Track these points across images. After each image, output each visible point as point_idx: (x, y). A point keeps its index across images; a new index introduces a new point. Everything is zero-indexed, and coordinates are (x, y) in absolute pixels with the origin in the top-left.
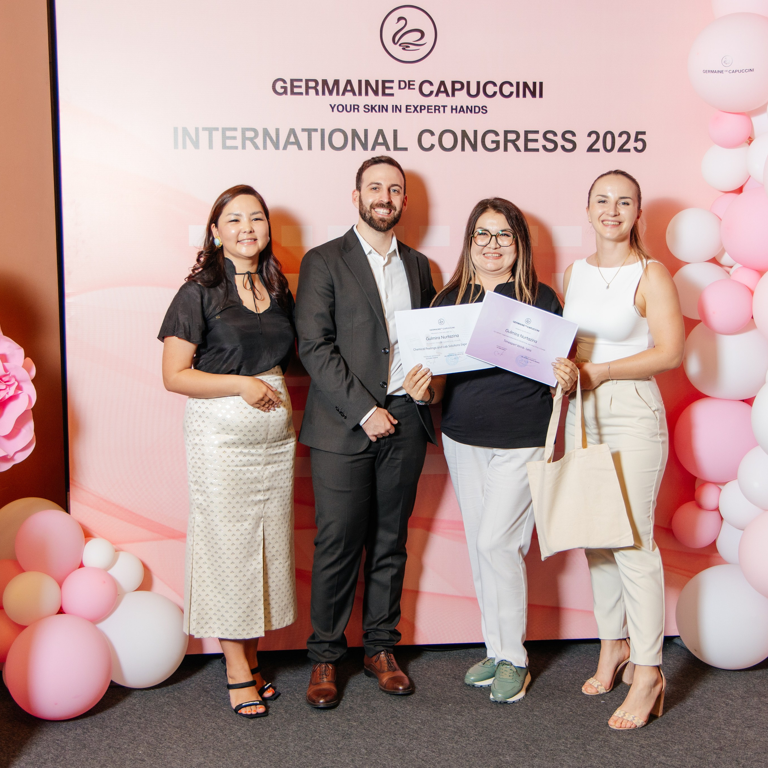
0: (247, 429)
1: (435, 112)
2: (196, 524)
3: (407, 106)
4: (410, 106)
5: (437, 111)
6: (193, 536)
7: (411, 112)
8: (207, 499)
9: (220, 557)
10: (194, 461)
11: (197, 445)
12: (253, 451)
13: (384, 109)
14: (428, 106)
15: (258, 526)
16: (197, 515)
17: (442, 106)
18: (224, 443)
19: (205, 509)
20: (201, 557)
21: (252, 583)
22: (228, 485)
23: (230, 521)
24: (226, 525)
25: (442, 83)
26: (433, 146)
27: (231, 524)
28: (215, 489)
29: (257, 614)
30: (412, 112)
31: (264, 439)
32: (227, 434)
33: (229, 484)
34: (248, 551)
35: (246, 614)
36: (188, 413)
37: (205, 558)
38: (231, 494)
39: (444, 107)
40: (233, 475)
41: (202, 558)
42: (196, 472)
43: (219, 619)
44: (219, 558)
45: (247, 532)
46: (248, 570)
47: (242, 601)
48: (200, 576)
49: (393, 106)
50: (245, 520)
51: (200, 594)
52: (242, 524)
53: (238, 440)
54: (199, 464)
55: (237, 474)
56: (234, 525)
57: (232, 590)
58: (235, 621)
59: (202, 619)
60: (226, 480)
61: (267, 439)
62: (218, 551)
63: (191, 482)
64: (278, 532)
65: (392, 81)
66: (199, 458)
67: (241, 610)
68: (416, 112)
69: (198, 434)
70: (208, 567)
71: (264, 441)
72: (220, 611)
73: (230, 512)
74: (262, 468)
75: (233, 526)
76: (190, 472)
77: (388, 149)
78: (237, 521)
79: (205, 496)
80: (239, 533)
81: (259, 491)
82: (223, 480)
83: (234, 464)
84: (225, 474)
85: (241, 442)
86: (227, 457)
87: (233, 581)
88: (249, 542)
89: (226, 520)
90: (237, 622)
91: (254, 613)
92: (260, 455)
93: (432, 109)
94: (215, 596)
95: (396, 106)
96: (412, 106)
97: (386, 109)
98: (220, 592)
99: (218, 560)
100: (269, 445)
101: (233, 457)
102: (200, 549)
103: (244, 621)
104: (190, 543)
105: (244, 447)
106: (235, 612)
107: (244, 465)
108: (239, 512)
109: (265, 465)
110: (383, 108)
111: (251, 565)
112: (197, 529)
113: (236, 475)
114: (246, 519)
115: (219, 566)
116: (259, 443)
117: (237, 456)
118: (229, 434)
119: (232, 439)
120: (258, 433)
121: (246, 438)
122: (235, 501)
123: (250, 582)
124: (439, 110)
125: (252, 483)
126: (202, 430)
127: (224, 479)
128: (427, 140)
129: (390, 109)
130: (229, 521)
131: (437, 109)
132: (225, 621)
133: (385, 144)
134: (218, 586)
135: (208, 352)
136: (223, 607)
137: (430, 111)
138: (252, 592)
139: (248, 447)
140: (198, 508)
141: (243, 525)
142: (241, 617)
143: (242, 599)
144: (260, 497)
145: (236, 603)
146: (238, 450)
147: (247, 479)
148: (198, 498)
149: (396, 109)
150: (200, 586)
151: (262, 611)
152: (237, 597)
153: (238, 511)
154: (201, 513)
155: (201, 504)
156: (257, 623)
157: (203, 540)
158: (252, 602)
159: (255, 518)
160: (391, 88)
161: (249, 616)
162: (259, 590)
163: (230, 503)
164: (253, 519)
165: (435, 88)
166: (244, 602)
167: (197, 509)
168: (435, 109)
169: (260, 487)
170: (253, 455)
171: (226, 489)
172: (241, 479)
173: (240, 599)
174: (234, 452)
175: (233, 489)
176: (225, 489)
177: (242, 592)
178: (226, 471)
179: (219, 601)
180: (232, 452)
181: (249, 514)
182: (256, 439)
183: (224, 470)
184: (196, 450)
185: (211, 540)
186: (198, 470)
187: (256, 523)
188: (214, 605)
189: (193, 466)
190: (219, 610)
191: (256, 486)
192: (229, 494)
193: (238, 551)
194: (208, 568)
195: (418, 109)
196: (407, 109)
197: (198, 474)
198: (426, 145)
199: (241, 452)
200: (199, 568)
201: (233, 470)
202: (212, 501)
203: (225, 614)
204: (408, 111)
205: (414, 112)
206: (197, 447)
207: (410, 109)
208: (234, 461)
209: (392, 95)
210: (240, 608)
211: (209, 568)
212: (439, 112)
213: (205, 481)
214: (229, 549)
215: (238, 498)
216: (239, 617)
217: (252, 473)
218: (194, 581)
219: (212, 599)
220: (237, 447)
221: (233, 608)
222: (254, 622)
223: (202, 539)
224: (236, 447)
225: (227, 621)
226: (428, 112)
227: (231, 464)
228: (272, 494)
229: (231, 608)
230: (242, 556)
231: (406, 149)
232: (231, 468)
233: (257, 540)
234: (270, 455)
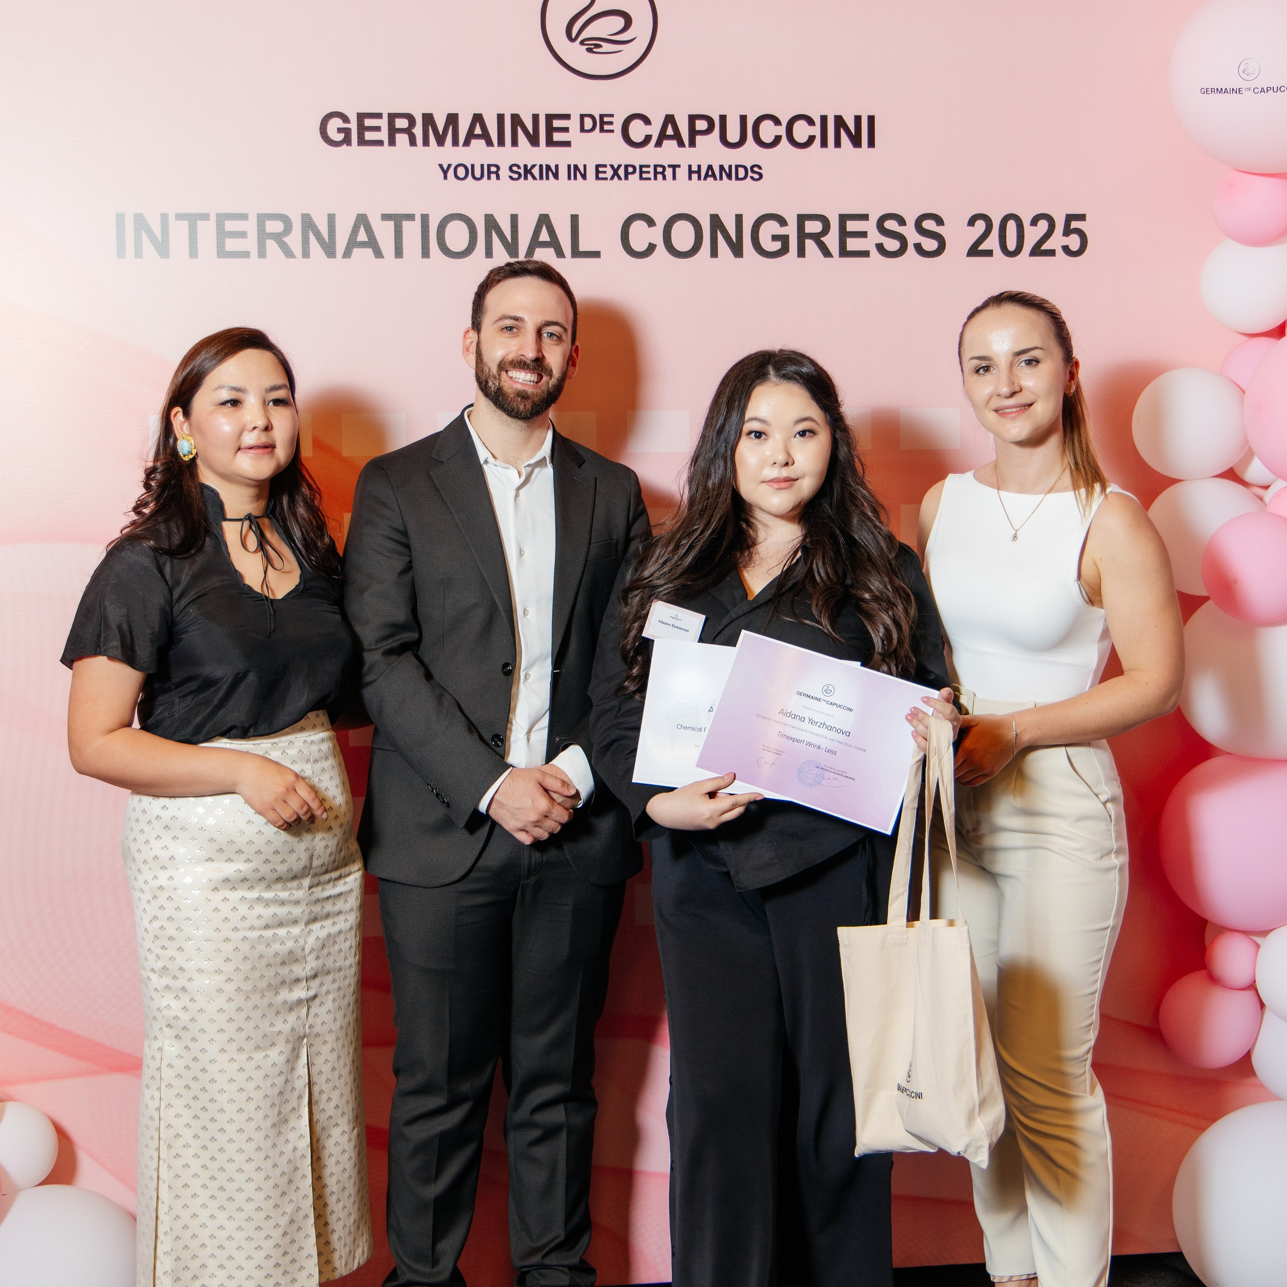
0: (272, 848)
1: (655, 178)
2: (165, 1063)
3: (597, 166)
4: (605, 166)
5: (660, 177)
6: (159, 1089)
7: (606, 179)
8: (190, 1005)
9: (222, 1129)
10: (157, 924)
11: (164, 889)
12: (284, 895)
13: (550, 174)
14: (641, 167)
15: (298, 1057)
16: (167, 1043)
17: (669, 166)
18: (223, 881)
19: (185, 1028)
20: (178, 1134)
21: (290, 1181)
22: (235, 970)
23: (241, 1049)
24: (232, 1059)
25: (670, 119)
26: (651, 248)
27: (244, 1056)
28: (206, 981)
29: (303, 1249)
30: (609, 179)
31: (305, 868)
32: (229, 860)
33: (238, 968)
34: (280, 1113)
35: (281, 1251)
36: (137, 820)
37: (187, 1134)
38: (242, 991)
39: (674, 167)
40: (245, 948)
41: (181, 1136)
42: (163, 947)
43: (222, 1266)
44: (219, 1131)
45: (276, 1070)
46: (282, 1152)
47: (271, 1223)
48: (177, 1175)
49: (569, 166)
50: (271, 1045)
51: (177, 1216)
52: (266, 1055)
53: (253, 871)
54: (171, 930)
55: (253, 946)
56: (250, 1057)
57: (249, 1200)
58: (259, 1266)
59: (184, 1269)
60: (231, 960)
61: (311, 868)
62: (218, 1116)
63: (152, 970)
64: (336, 1066)
65: (567, 117)
66: (170, 919)
67: (271, 1242)
68: (616, 178)
69: (164, 866)
70: (194, 1154)
71: (306, 871)
72: (224, 1249)
73: (240, 1029)
74: (303, 930)
75: (248, 1060)
76: (149, 950)
77: (560, 254)
78: (256, 1048)
79: (185, 999)
80: (261, 1074)
81: (298, 980)
82: (225, 961)
83: (247, 924)
84: (228, 948)
85: (259, 875)
86: (232, 910)
87: (253, 1180)
88: (281, 1093)
89: (234, 1046)
90: (262, 1268)
91: (295, 1247)
92: (297, 902)
93: (649, 172)
94: (212, 1215)
95: (576, 167)
96: (608, 166)
97: (554, 172)
98: (222, 1206)
99: (218, 1136)
100: (316, 880)
101: (243, 909)
102: (176, 1116)
103: (278, 1265)
104: (153, 1105)
105: (266, 888)
106: (259, 1248)
107: (267, 927)
108: (260, 1028)
109: (308, 923)
110: (549, 172)
111: (287, 1141)
112: (167, 1073)
113: (251, 949)
114: (273, 1043)
115: (219, 1150)
116: (294, 878)
117: (251, 907)
118: (232, 861)
119: (241, 872)
120: (294, 857)
121: (269, 867)
122: (251, 1004)
123: (286, 1179)
124: (663, 173)
125: (283, 963)
126: (172, 856)
127: (228, 959)
128: (640, 236)
129: (563, 172)
130: (238, 1050)
131: (659, 171)
132: (237, 1268)
133: (554, 243)
134: (218, 1194)
135: (175, 689)
136: (230, 1238)
137: (644, 176)
138: (291, 1200)
139: (273, 886)
140: (169, 1026)
141: (269, 1056)
142: (271, 1257)
143: (271, 1218)
144: (300, 993)
145: (259, 1227)
146: (254, 894)
147: (274, 956)
148: (169, 1005)
149: (576, 172)
150: (177, 1196)
151: (313, 1240)
152: (262, 1215)
153: (257, 1026)
154: (177, 1037)
155: (176, 1018)
156: (304, 1268)
157: (182, 1096)
158: (292, 1221)
159: (290, 1039)
160: (566, 130)
161: (288, 1253)
162: (305, 1195)
163: (240, 1009)
164: (288, 1041)
165: (654, 130)
166: (277, 1224)
167: (166, 1030)
168: (656, 173)
169: (299, 971)
170: (283, 903)
171: (232, 980)
172: (261, 955)
173: (268, 1217)
174: (246, 899)
175: (247, 978)
176: (229, 980)
177: (271, 1203)
178: (230, 940)
179: (221, 1227)
180: (241, 899)
181: (280, 1032)
182: (290, 870)
183: (227, 940)
184: (162, 900)
185: (200, 1095)
186: (167, 944)
187: (294, 1049)
188: (210, 1237)
189: (156, 936)
190: (221, 1246)
191: (291, 970)
192: (239, 989)
193: (261, 1114)
194: (193, 1156)
195: (621, 172)
196: (597, 172)
197: (168, 953)
198: (639, 245)
199: (259, 899)
200: (175, 1157)
201: (245, 937)
202: (202, 1009)
203: (236, 1254)
204: (601, 175)
205: (612, 178)
206: (163, 895)
207: (605, 172)
208: (247, 919)
209: (567, 144)
210: (268, 1237)
211: (196, 1156)
212: (664, 178)
213: (185, 965)
214: (241, 1109)
215: (256, 998)
216: (266, 1258)
217: (283, 942)
218: (163, 1188)
219: (204, 1224)
220: (251, 888)
221: (252, 1239)
222: (297, 1266)
223: (178, 1094)
224: (249, 889)
225: (240, 1268)
226: (641, 178)
227: (240, 925)
228: (322, 984)
229: (249, 1238)
230: (269, 1123)
231: (596, 254)
232: (241, 934)
233: (296, 1086)
234: (317, 901)
